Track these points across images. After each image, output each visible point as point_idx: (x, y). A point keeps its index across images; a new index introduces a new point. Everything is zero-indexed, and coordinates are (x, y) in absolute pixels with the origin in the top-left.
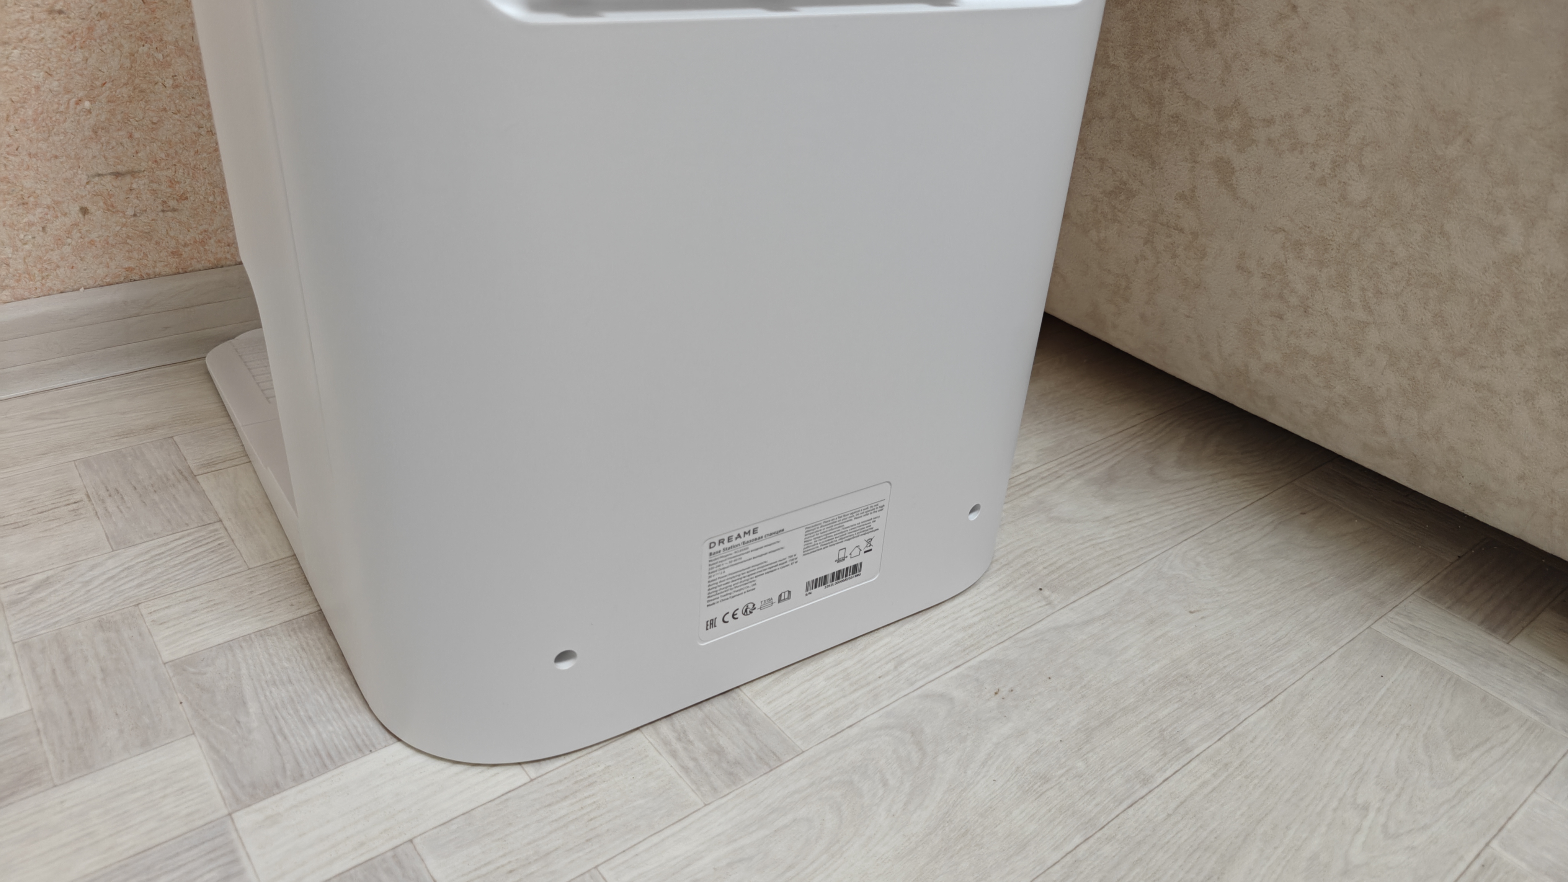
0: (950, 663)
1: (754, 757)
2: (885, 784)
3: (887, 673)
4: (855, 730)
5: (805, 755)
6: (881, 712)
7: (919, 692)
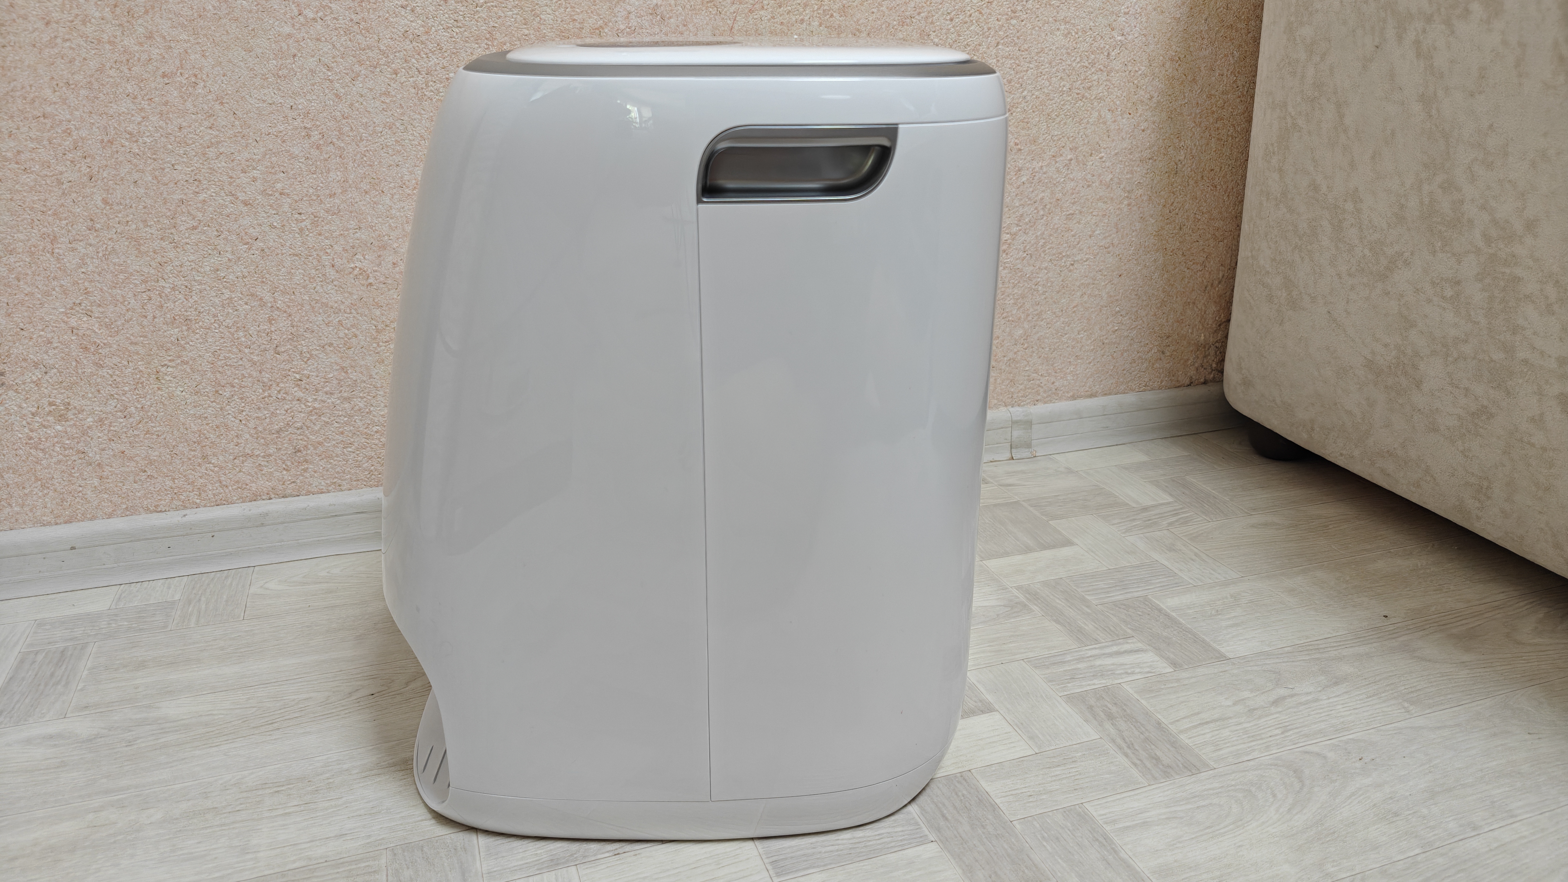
0: (1324, 736)
1: (1181, 766)
2: (1274, 796)
3: (1276, 735)
4: (1252, 763)
5: (1216, 771)
6: (1271, 756)
7: (1301, 749)
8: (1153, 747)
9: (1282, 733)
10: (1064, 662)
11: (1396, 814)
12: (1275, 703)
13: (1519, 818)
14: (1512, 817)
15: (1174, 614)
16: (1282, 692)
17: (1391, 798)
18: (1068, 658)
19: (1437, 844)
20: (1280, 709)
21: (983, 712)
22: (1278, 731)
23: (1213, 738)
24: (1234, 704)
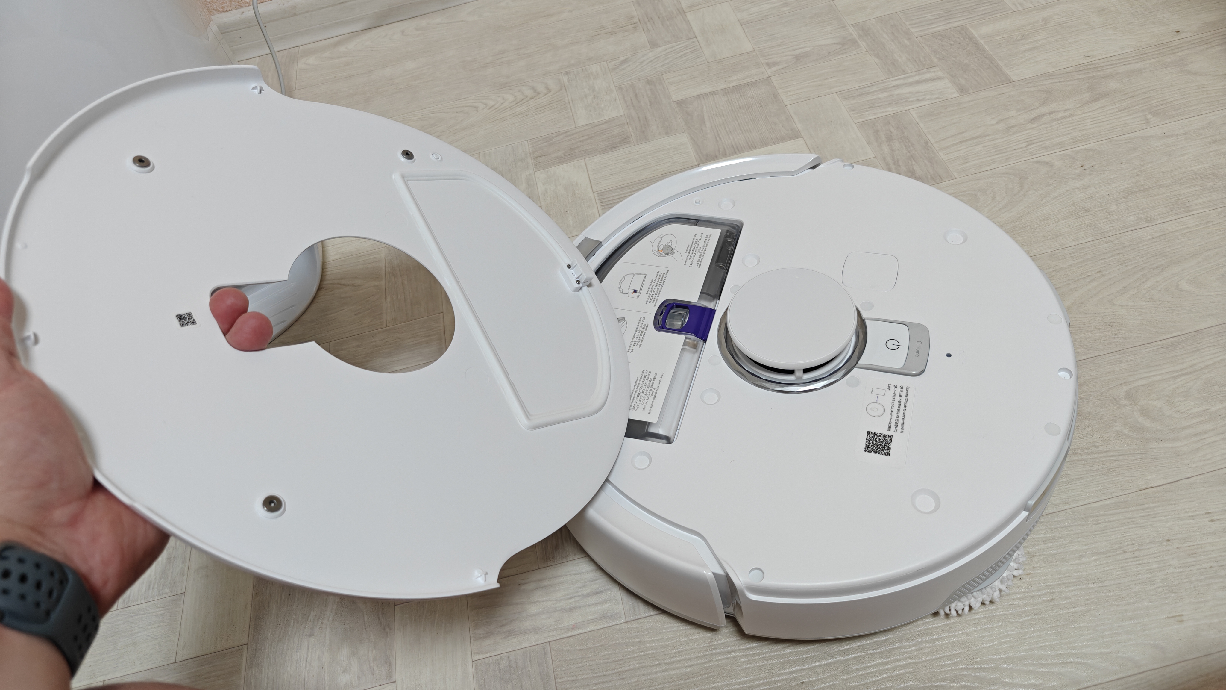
8: (914, 162)
9: (1027, 146)
10: (869, 93)
11: (1088, 211)
12: (1034, 120)
13: (1193, 213)
14: (1188, 211)
15: (982, 42)
16: (1045, 109)
17: (1091, 198)
18: (874, 89)
19: (1110, 234)
20: (1034, 126)
21: (791, 138)
22: (1024, 145)
23: (965, 154)
24: (997, 123)
